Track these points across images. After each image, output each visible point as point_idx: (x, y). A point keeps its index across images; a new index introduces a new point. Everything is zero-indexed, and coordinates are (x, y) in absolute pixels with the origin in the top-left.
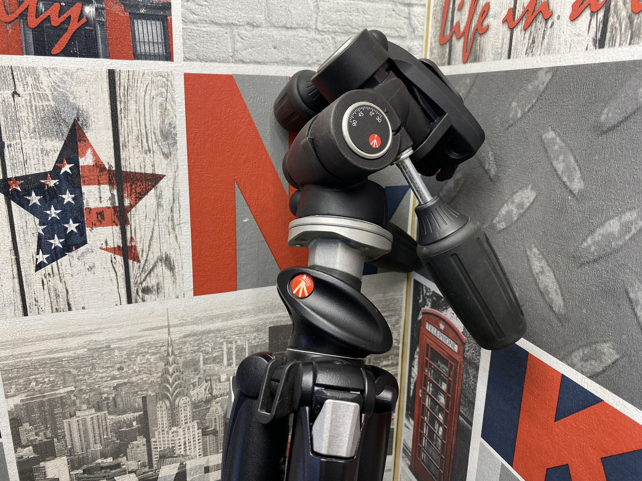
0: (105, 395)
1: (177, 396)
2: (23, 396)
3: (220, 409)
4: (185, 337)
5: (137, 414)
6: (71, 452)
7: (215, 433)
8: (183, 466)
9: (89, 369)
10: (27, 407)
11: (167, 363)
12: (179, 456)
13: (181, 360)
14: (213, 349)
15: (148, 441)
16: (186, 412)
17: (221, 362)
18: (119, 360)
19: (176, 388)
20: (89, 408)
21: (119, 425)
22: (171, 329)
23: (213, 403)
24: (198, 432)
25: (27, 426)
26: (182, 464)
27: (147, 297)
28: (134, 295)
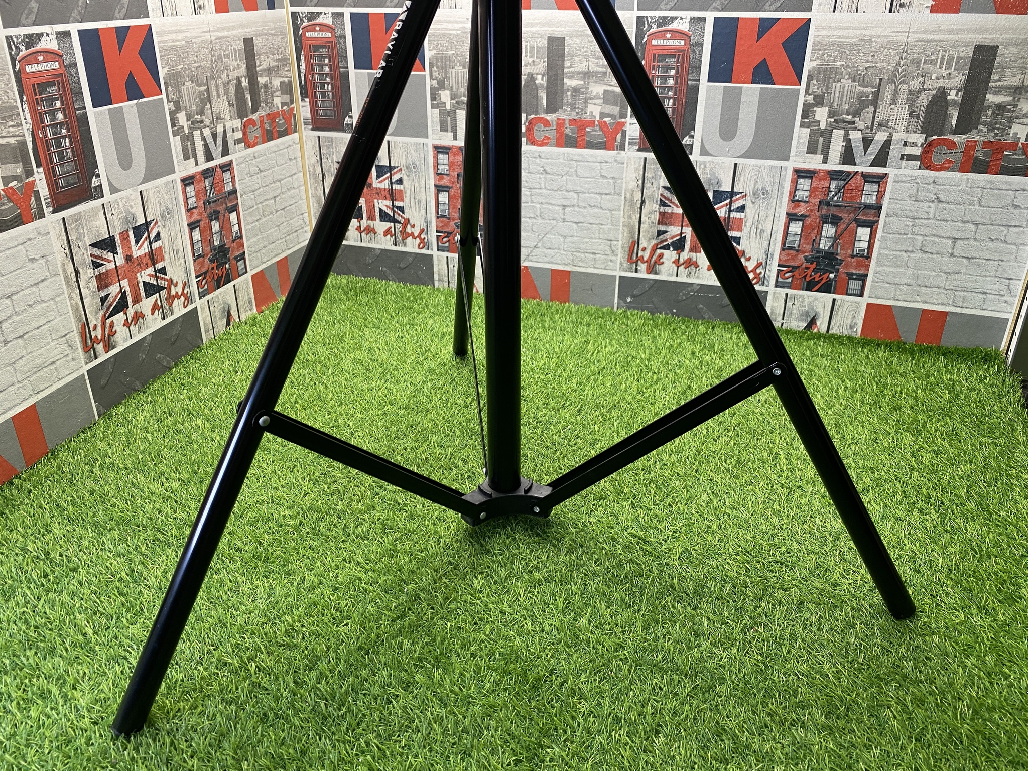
0: (859, 72)
1: (900, 83)
2: (818, 62)
3: (925, 100)
4: (918, 41)
5: (874, 90)
6: (831, 106)
7: (918, 117)
8: (891, 135)
9: (856, 52)
10: (818, 70)
11: (901, 58)
12: (890, 128)
13: (910, 57)
14: (933, 54)
15: (875, 111)
16: (903, 97)
17: (935, 64)
18: (874, 50)
19: (902, 77)
20: (849, 79)
21: (862, 94)
22: (910, 34)
23: (922, 94)
24: (907, 113)
25: (814, 81)
26: (890, 134)
27: (901, 9)
28: (894, 7)
